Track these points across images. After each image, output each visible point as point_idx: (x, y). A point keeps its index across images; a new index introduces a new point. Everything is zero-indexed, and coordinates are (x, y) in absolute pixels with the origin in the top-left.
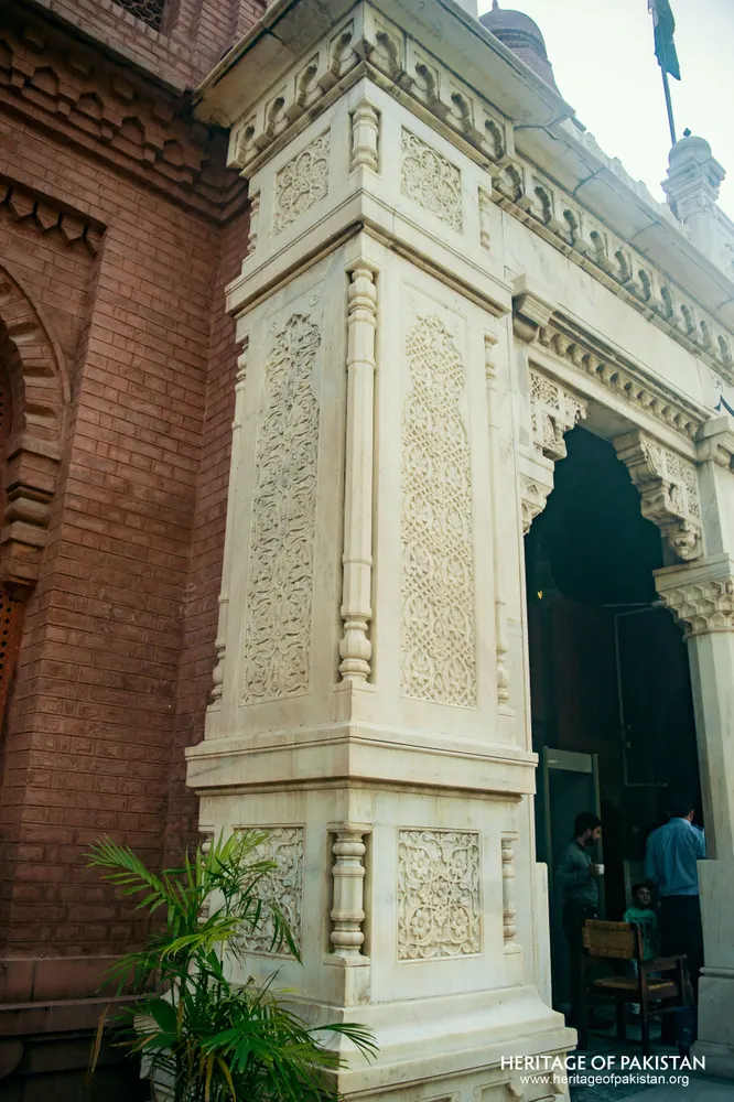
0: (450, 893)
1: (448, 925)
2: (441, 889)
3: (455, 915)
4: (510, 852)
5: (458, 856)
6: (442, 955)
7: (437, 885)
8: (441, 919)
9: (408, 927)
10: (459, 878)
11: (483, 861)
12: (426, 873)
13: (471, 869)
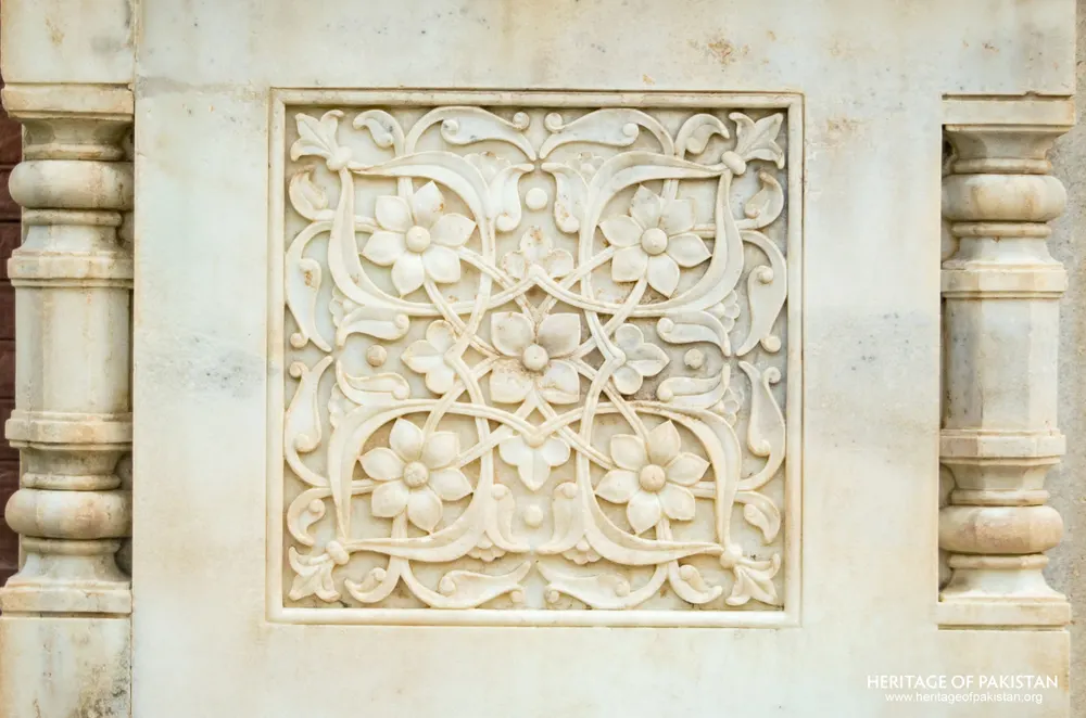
0: (596, 358)
1: (583, 486)
2: (541, 342)
3: (628, 449)
4: (994, 190)
5: (648, 205)
6: (548, 604)
7: (518, 326)
8: (532, 465)
9: (341, 484)
10: (653, 295)
11: (812, 226)
12: (453, 273)
13: (730, 258)
